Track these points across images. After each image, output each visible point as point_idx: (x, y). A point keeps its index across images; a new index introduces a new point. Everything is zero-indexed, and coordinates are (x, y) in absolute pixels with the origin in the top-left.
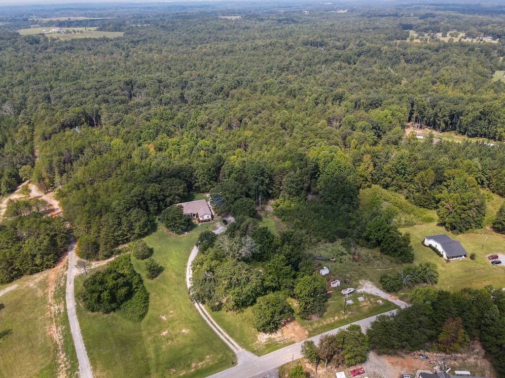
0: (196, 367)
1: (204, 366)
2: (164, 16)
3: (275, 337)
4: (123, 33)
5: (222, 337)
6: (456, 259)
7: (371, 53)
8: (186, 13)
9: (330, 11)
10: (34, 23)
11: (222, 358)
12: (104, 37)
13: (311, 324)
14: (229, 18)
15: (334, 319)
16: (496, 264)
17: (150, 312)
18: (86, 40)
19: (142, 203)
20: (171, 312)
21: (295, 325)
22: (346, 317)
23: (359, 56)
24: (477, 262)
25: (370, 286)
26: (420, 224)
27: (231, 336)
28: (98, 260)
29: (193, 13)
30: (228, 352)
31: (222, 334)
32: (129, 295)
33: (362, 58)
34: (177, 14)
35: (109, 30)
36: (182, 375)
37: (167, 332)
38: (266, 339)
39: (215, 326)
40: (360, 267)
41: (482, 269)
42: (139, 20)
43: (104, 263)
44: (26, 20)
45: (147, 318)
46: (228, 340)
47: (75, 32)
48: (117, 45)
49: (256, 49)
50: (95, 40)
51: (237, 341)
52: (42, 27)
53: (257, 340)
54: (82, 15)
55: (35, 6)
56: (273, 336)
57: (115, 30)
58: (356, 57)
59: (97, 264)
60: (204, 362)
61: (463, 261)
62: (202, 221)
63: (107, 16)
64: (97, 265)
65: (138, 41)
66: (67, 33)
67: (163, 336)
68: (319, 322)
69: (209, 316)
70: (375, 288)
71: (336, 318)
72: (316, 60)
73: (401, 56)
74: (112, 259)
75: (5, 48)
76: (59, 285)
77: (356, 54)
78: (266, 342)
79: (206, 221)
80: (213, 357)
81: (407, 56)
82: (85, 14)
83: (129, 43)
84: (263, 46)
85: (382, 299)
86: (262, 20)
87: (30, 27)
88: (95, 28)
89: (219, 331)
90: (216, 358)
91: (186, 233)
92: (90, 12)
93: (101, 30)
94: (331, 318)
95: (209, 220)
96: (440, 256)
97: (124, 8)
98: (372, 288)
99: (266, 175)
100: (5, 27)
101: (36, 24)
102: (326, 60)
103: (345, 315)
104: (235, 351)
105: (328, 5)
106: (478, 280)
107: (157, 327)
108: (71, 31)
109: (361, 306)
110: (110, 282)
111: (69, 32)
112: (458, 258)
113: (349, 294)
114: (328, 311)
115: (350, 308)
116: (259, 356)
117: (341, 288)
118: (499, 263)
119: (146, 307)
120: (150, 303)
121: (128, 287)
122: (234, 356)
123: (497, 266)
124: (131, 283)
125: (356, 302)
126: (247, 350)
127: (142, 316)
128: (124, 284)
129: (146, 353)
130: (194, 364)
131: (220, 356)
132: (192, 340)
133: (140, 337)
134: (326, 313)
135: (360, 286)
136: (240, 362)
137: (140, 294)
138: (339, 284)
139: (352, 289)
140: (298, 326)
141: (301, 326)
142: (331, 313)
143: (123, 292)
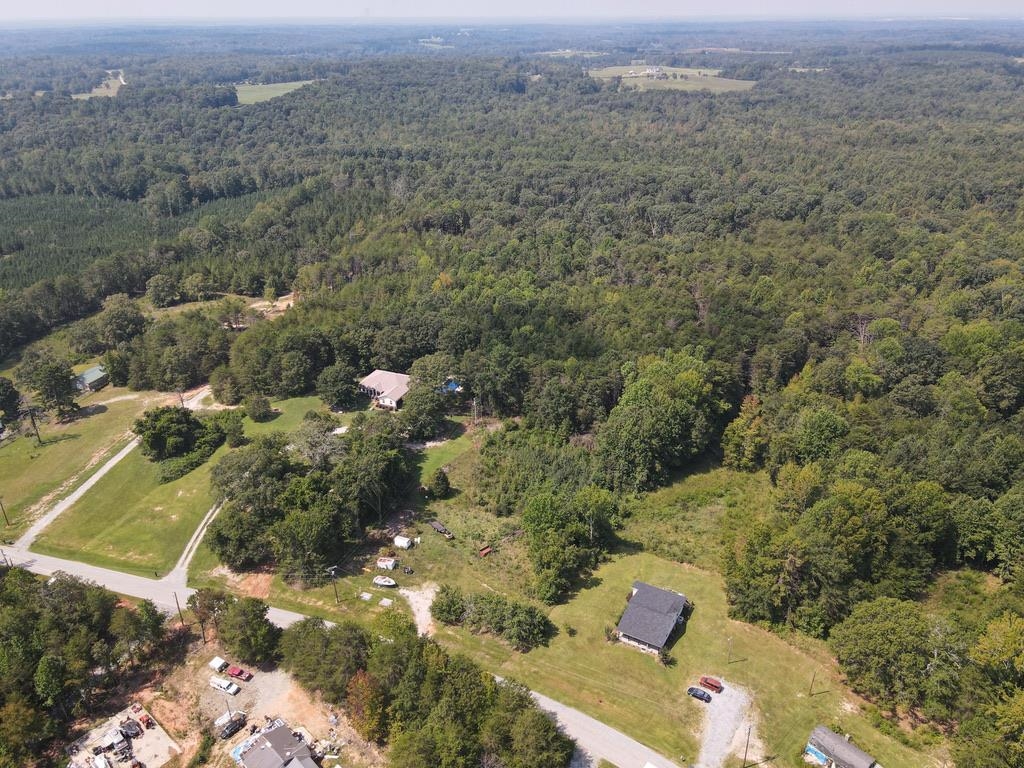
0: (128, 557)
1: (135, 561)
3: (232, 578)
4: (754, 84)
5: (190, 545)
12: (706, 89)
13: (284, 591)
15: (315, 602)
17: (180, 481)
18: (670, 92)
19: (322, 349)
20: (194, 491)
21: (267, 580)
22: (332, 609)
24: (664, 672)
25: (430, 595)
26: (702, 568)
28: (222, 402)
30: (172, 562)
31: (195, 541)
32: (179, 451)
35: (738, 77)
36: (110, 556)
37: (161, 509)
38: (220, 574)
40: (466, 567)
42: (823, 60)
45: (170, 484)
47: (675, 77)
50: (684, 94)
51: (195, 558)
53: (212, 570)
54: (737, 47)
56: (231, 576)
57: (751, 77)
59: (217, 406)
60: (140, 557)
61: (644, 655)
62: (380, 406)
64: (213, 408)
66: (660, 78)
67: (154, 511)
68: (295, 594)
69: (213, 517)
71: (320, 603)
78: (215, 577)
79: (385, 407)
80: (154, 558)
88: (718, 72)
89: (197, 537)
90: (153, 561)
91: (341, 412)
93: (724, 75)
94: (314, 600)
95: (391, 409)
98: (426, 599)
103: (334, 606)
104: (178, 566)
106: (603, 693)
107: (162, 498)
108: (668, 74)
109: (371, 610)
110: (162, 422)
111: (665, 76)
112: (642, 646)
113: (382, 586)
114: (324, 589)
115: (354, 603)
116: (188, 586)
117: (384, 573)
118: (701, 699)
119: (182, 473)
120: (193, 472)
121: (182, 439)
122: (170, 570)
123: (690, 700)
124: (198, 438)
125: (374, 602)
126: (188, 573)
127: (166, 480)
128: (179, 433)
129: (119, 517)
130: (130, 554)
131: (159, 561)
132: (165, 530)
133: (138, 500)
134: (317, 589)
135: (415, 587)
136: (165, 579)
137: (194, 456)
138: (391, 568)
139: (393, 582)
140: (268, 583)
141: (271, 585)
142: (323, 593)
143: (171, 441)
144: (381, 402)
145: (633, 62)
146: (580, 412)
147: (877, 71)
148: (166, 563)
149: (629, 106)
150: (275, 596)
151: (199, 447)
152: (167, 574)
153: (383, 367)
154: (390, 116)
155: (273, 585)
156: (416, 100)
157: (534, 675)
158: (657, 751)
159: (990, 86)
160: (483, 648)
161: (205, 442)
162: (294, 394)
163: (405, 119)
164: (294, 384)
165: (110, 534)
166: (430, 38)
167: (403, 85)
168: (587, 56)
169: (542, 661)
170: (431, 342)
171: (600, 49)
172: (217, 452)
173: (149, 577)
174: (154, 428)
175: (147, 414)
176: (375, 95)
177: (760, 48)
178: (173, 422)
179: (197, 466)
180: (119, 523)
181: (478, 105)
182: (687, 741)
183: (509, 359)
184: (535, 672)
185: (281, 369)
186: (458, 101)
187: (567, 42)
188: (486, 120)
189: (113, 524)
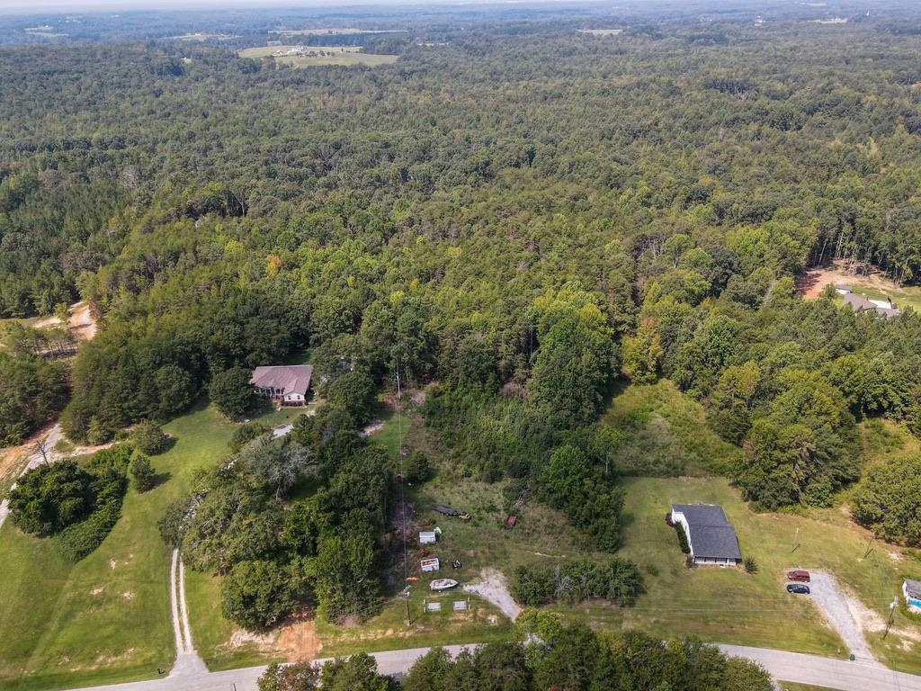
0: (101, 664)
1: (115, 665)
2: (485, 28)
3: (261, 642)
4: (396, 57)
5: (176, 620)
6: (713, 563)
7: (838, 107)
8: (525, 23)
9: (812, 19)
10: (275, 37)
11: (151, 658)
12: (360, 63)
13: (337, 633)
14: (596, 32)
15: (384, 634)
16: (795, 592)
17: (101, 549)
18: (329, 68)
19: (193, 357)
20: (131, 556)
21: (308, 629)
22: (408, 634)
23: (811, 113)
24: (754, 580)
25: (497, 582)
26: (696, 476)
27: (191, 622)
28: (88, 444)
29: (538, 23)
30: (167, 649)
31: (180, 616)
32: (82, 513)
33: (818, 117)
34: (509, 24)
35: (378, 53)
36: (73, 670)
37: (100, 591)
38: (242, 642)
39: (178, 597)
40: (506, 542)
41: (755, 596)
42: (438, 35)
43: (92, 450)
44: (264, 33)
45: (90, 558)
46: (182, 629)
47: (323, 54)
48: (374, 79)
49: (606, 94)
50: (344, 68)
51: (194, 633)
52: (284, 45)
53: (229, 640)
54: (354, 27)
55: (294, 9)
56: (258, 639)
57: (389, 52)
58: (803, 115)
59: (83, 451)
60: (119, 658)
61: (728, 570)
62: (287, 404)
63: (393, 27)
64: (81, 453)
65: (412, 73)
66: (310, 56)
67: (92, 596)
68: (353, 632)
69: (181, 577)
70: (503, 589)
71: (390, 632)
72: (713, 118)
73: (901, 117)
74: (107, 447)
75: (203, 78)
76: (9, 476)
77: (804, 110)
78: (239, 647)
79: (294, 404)
80: (139, 653)
81: (913, 117)
82: (360, 23)
83: (395, 75)
84: (624, 88)
85: (501, 615)
86: (660, 37)
87: (267, 45)
88: (358, 48)
89: (179, 609)
90: (141, 656)
91: (247, 421)
92: (371, 20)
93: (365, 51)
94: (379, 631)
95: (300, 404)
96: (683, 551)
97: (427, 14)
98: (497, 587)
99: (421, 334)
100: (229, 43)
101: (277, 39)
102: (736, 119)
103: (409, 629)
104: (180, 651)
105: (815, 7)
106: (727, 619)
107: (93, 577)
108: (316, 52)
109: (450, 619)
110: (48, 485)
111: (313, 54)
112: (718, 563)
113: (442, 590)
114: (382, 615)
115: (427, 619)
116: (211, 670)
117: (434, 575)
118: (804, 592)
119: (98, 540)
120: (110, 534)
121: (81, 499)
122: (172, 660)
123: (795, 597)
124: (97, 493)
125: (447, 609)
126: (199, 654)
127: (82, 554)
128: (75, 493)
129: (48, 618)
130: (101, 658)
131: (150, 654)
132: (127, 614)
133: (59, 589)
134: (375, 619)
135: (476, 579)
136: (173, 674)
137: (102, 514)
138: (437, 568)
139: (454, 583)
140: (312, 632)
141: (317, 632)
142: (385, 621)
143: (67, 505)
144: (286, 399)
145: (269, 43)
146: (502, 363)
147: (488, 43)
148: (161, 653)
149: (300, 82)
150: (330, 643)
151: (103, 503)
152: (172, 665)
153: (264, 362)
154: (50, 106)
155: (320, 631)
156: (73, 88)
157: (656, 625)
158: (813, 654)
159: (577, 52)
160: (592, 617)
161: (108, 495)
162: (178, 414)
163: (70, 108)
164: (176, 403)
165: (52, 643)
166: (36, 26)
167: (49, 73)
168: (220, 39)
169: (654, 609)
170: (302, 326)
171: (230, 32)
172: (124, 501)
173: (151, 678)
174: (39, 496)
175: (22, 482)
176: (22, 85)
177: (377, 27)
178: (62, 482)
179: (112, 526)
180: (53, 626)
181: (145, 89)
182: (825, 634)
183: (419, 326)
184: (655, 622)
185: (156, 389)
186: (120, 85)
187: (191, 27)
188: (163, 103)
189: (48, 630)
